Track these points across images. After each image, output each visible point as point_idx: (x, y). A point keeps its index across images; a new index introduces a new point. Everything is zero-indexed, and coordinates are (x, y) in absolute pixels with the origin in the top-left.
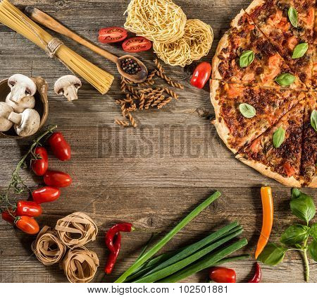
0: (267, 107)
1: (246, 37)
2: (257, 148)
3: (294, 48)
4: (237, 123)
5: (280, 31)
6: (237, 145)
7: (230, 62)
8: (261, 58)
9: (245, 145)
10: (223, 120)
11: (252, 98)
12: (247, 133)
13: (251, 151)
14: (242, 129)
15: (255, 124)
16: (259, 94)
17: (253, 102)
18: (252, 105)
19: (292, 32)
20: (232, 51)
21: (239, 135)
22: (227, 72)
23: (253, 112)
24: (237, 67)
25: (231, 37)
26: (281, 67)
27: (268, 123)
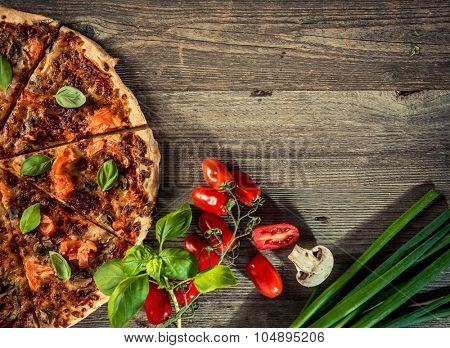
0: (41, 115)
1: (121, 208)
2: (32, 46)
3: (42, 218)
4: (80, 73)
5: (73, 238)
6: (64, 40)
7: (131, 162)
8: (87, 185)
9: (52, 44)
10: (102, 68)
11: (70, 119)
12: (56, 63)
13: (39, 37)
14: (66, 67)
15: (51, 83)
16: (62, 130)
17: (67, 115)
18: (66, 109)
19: (54, 242)
20: (135, 179)
21: (67, 56)
22: (131, 144)
23: (61, 99)
24: (119, 158)
25: (143, 198)
26: (49, 182)
27: (31, 90)
